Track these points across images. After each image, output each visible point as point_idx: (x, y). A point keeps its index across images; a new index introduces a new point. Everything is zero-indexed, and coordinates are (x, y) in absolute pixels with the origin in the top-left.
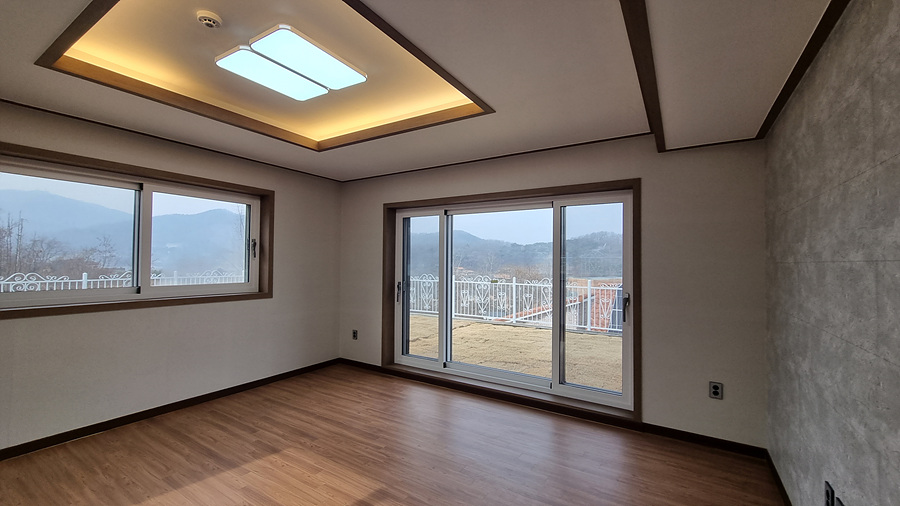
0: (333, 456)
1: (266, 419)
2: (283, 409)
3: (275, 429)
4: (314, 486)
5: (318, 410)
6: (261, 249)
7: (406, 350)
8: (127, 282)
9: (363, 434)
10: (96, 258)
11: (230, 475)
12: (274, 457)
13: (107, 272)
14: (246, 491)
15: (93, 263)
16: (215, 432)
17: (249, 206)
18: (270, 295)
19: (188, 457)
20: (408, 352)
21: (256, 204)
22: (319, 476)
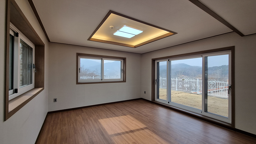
0: (137, 119)
1: (124, 109)
2: (128, 107)
3: (126, 111)
4: (132, 123)
5: (135, 109)
6: (124, 71)
7: (158, 97)
8: (100, 78)
9: (145, 116)
10: (95, 73)
11: (117, 118)
12: (125, 116)
13: (97, 76)
14: (120, 121)
15: (94, 74)
16: (115, 110)
17: (121, 61)
18: (125, 82)
19: (110, 113)
20: (159, 98)
21: (123, 61)
22: (134, 122)
